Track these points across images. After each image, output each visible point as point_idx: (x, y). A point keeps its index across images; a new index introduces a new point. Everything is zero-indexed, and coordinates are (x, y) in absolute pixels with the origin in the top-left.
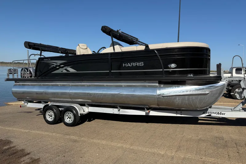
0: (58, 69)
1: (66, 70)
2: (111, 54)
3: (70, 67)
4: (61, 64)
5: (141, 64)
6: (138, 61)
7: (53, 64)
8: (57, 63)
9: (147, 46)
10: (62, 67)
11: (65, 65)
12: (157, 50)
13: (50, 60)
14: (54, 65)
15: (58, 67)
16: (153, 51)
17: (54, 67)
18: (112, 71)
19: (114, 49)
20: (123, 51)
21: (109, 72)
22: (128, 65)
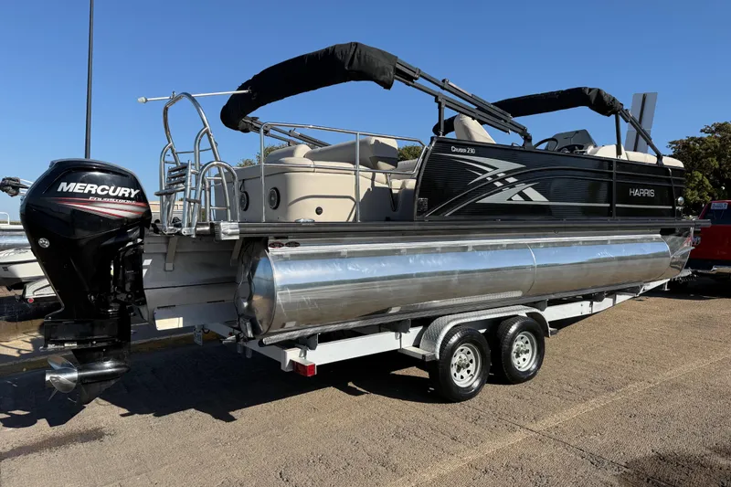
1: (521, 194)
2: (610, 161)
3: (532, 187)
4: (509, 173)
5: (650, 193)
6: (645, 187)
7: (485, 172)
8: (495, 168)
10: (512, 186)
11: (522, 177)
13: (472, 155)
14: (485, 176)
15: (498, 184)
16: (667, 169)
17: (485, 180)
18: (617, 205)
19: (619, 153)
20: (631, 159)
21: (610, 208)
22: (636, 193)
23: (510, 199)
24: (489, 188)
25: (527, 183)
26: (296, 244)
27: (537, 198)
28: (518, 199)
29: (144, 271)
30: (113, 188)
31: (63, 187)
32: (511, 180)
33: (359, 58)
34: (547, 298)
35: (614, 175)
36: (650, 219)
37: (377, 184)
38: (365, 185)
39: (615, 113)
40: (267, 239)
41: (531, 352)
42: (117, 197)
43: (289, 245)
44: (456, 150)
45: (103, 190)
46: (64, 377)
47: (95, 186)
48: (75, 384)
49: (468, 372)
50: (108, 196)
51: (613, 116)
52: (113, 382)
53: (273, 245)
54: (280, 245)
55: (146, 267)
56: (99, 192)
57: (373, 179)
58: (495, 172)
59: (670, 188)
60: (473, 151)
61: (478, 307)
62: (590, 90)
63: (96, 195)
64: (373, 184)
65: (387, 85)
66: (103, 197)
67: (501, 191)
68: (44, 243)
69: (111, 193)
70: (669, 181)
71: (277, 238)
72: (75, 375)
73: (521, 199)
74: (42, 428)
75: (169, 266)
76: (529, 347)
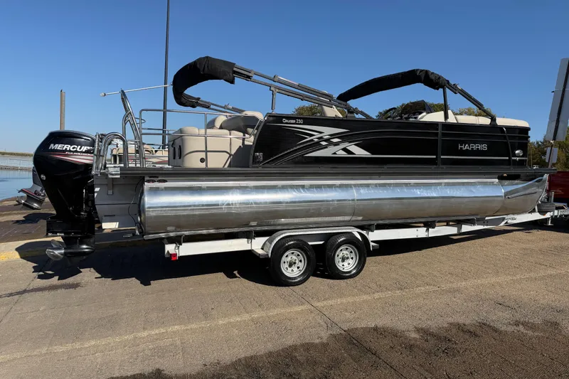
0: (325, 147)
1: (345, 150)
3: (355, 145)
4: (333, 136)
5: (484, 147)
6: (481, 143)
7: (312, 135)
8: (321, 133)
9: (493, 119)
10: (336, 144)
11: (344, 137)
12: (507, 127)
13: (300, 124)
14: (312, 138)
15: (324, 143)
16: (501, 128)
17: (312, 140)
18: (442, 157)
19: (446, 117)
20: (459, 122)
21: (436, 159)
22: (466, 147)
23: (335, 153)
24: (316, 146)
25: (350, 142)
26: (165, 181)
27: (359, 152)
28: (342, 154)
29: (96, 194)
30: (79, 147)
31: (52, 146)
32: (335, 140)
33: (208, 67)
34: (376, 223)
35: (440, 135)
36: (480, 167)
37: (246, 143)
38: (237, 144)
39: (443, 87)
40: (144, 178)
41: (354, 259)
42: (81, 152)
43: (160, 181)
44: (286, 121)
45: (73, 148)
46: (57, 252)
47: (69, 146)
48: (62, 256)
49: (298, 268)
50: (76, 151)
51: (441, 90)
52: (85, 257)
53: (148, 181)
54: (153, 181)
55: (97, 192)
56: (71, 149)
57: (244, 140)
58: (320, 135)
59: (506, 143)
60: (301, 121)
61: (311, 226)
62: (422, 71)
63: (70, 151)
64: (243, 143)
65: (232, 82)
66: (73, 152)
67: (326, 147)
68: (43, 177)
69: (78, 150)
70: (505, 137)
71: (150, 177)
72: (63, 251)
73: (345, 153)
74: (55, 280)
75: (110, 192)
76: (353, 255)
